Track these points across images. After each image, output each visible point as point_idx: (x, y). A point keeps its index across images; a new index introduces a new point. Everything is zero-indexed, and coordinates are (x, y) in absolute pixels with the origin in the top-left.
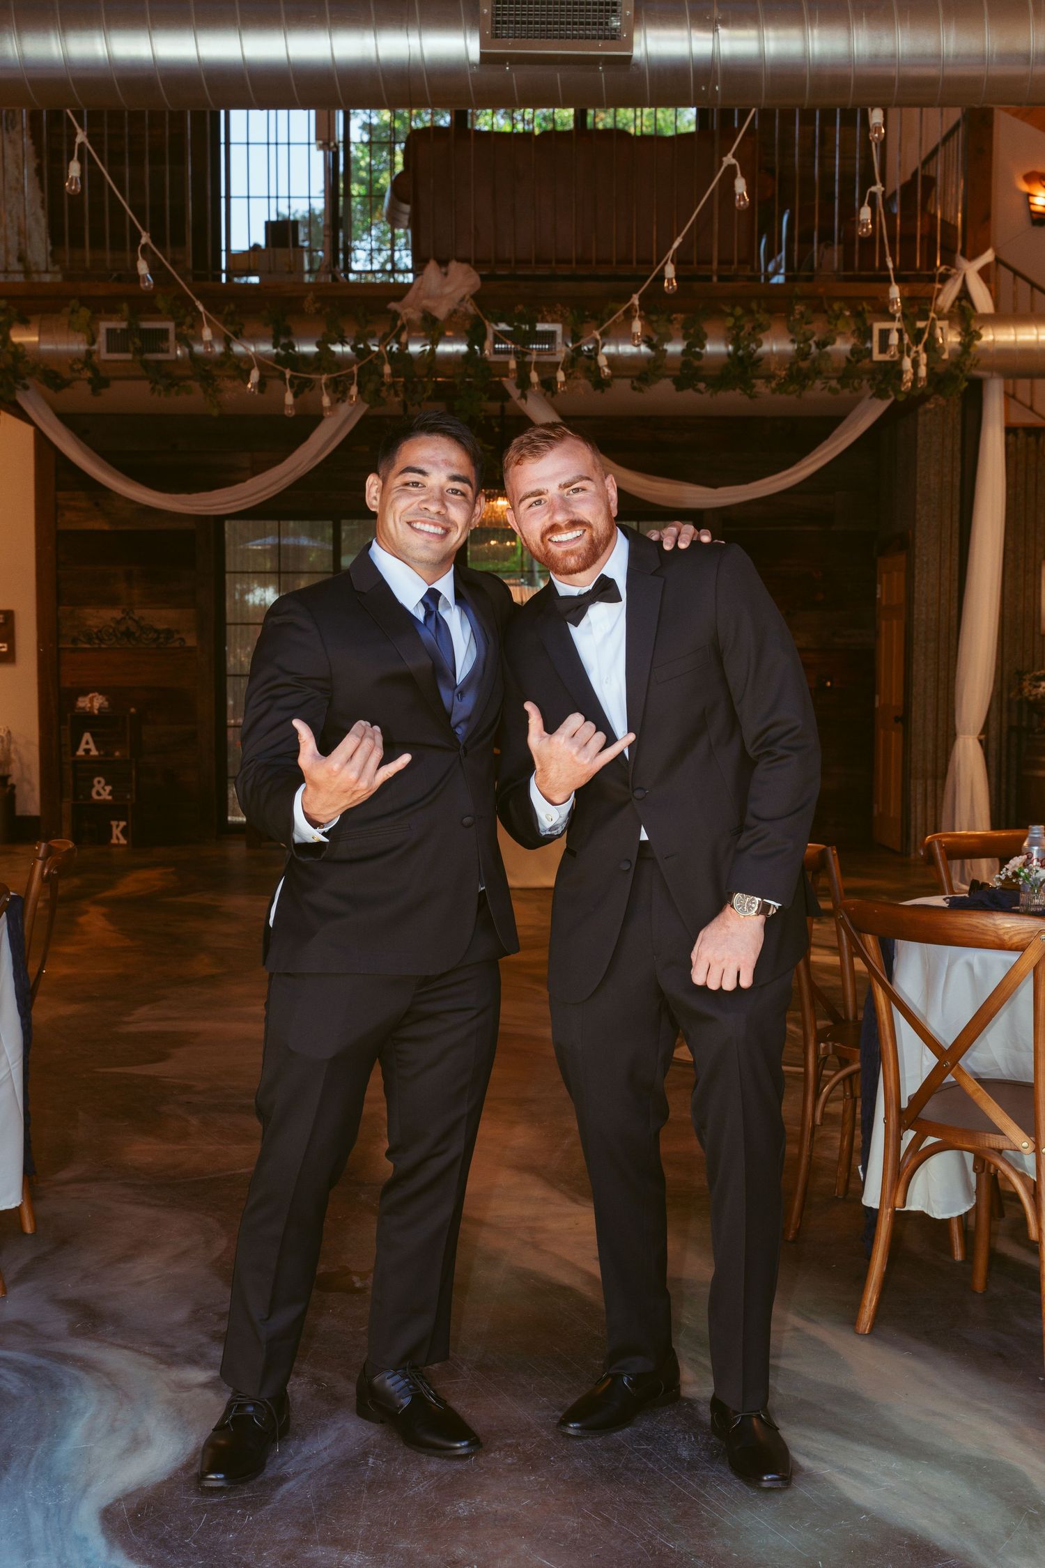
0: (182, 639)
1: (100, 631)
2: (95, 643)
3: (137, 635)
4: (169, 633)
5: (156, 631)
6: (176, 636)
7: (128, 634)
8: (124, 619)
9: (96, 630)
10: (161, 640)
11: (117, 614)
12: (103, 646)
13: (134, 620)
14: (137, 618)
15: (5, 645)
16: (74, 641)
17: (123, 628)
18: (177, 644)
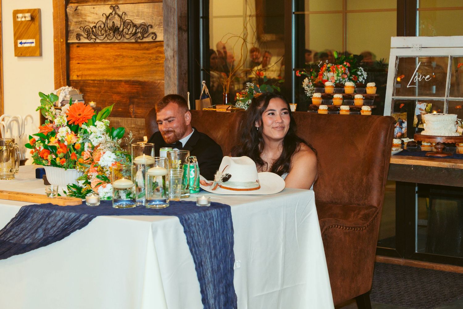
0: (154, 34)
1: (95, 27)
2: (91, 39)
3: (121, 29)
4: (145, 29)
5: (135, 26)
6: (151, 30)
7: (115, 30)
8: (111, 14)
9: (92, 25)
10: (139, 35)
11: (107, 10)
12: (98, 41)
13: (119, 15)
14: (120, 13)
15: (34, 41)
16: (78, 36)
17: (110, 24)
18: (149, 39)
